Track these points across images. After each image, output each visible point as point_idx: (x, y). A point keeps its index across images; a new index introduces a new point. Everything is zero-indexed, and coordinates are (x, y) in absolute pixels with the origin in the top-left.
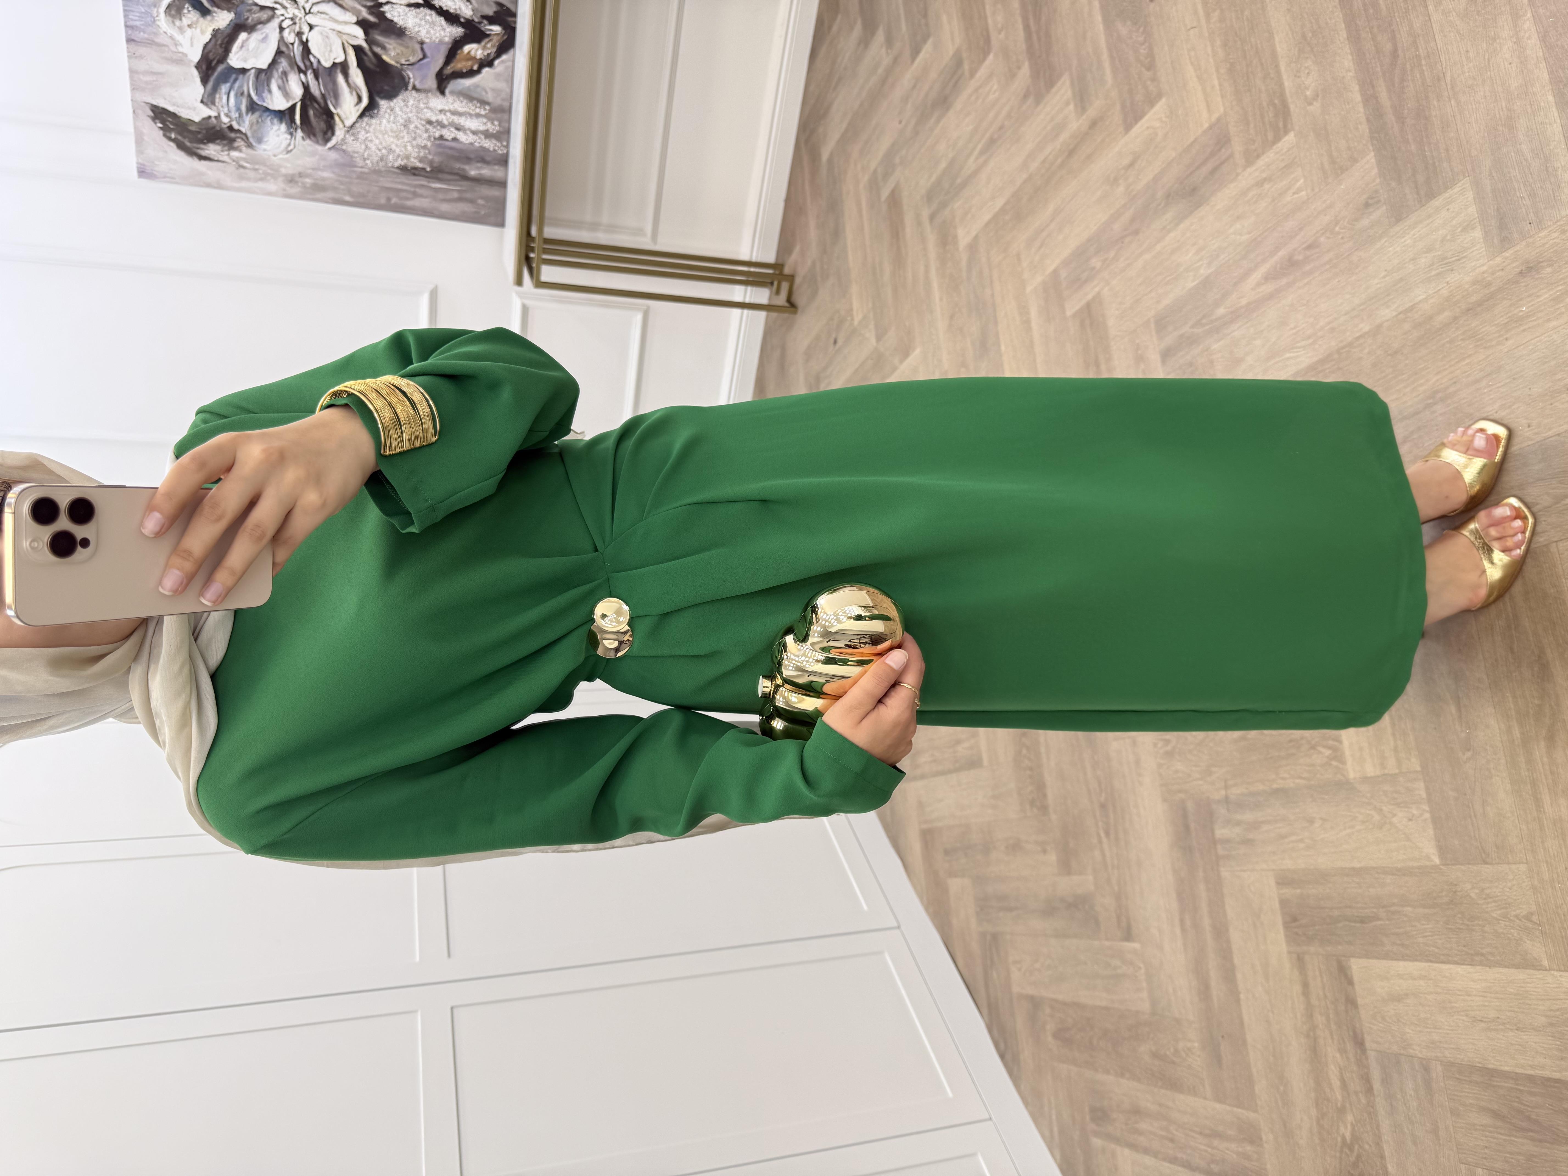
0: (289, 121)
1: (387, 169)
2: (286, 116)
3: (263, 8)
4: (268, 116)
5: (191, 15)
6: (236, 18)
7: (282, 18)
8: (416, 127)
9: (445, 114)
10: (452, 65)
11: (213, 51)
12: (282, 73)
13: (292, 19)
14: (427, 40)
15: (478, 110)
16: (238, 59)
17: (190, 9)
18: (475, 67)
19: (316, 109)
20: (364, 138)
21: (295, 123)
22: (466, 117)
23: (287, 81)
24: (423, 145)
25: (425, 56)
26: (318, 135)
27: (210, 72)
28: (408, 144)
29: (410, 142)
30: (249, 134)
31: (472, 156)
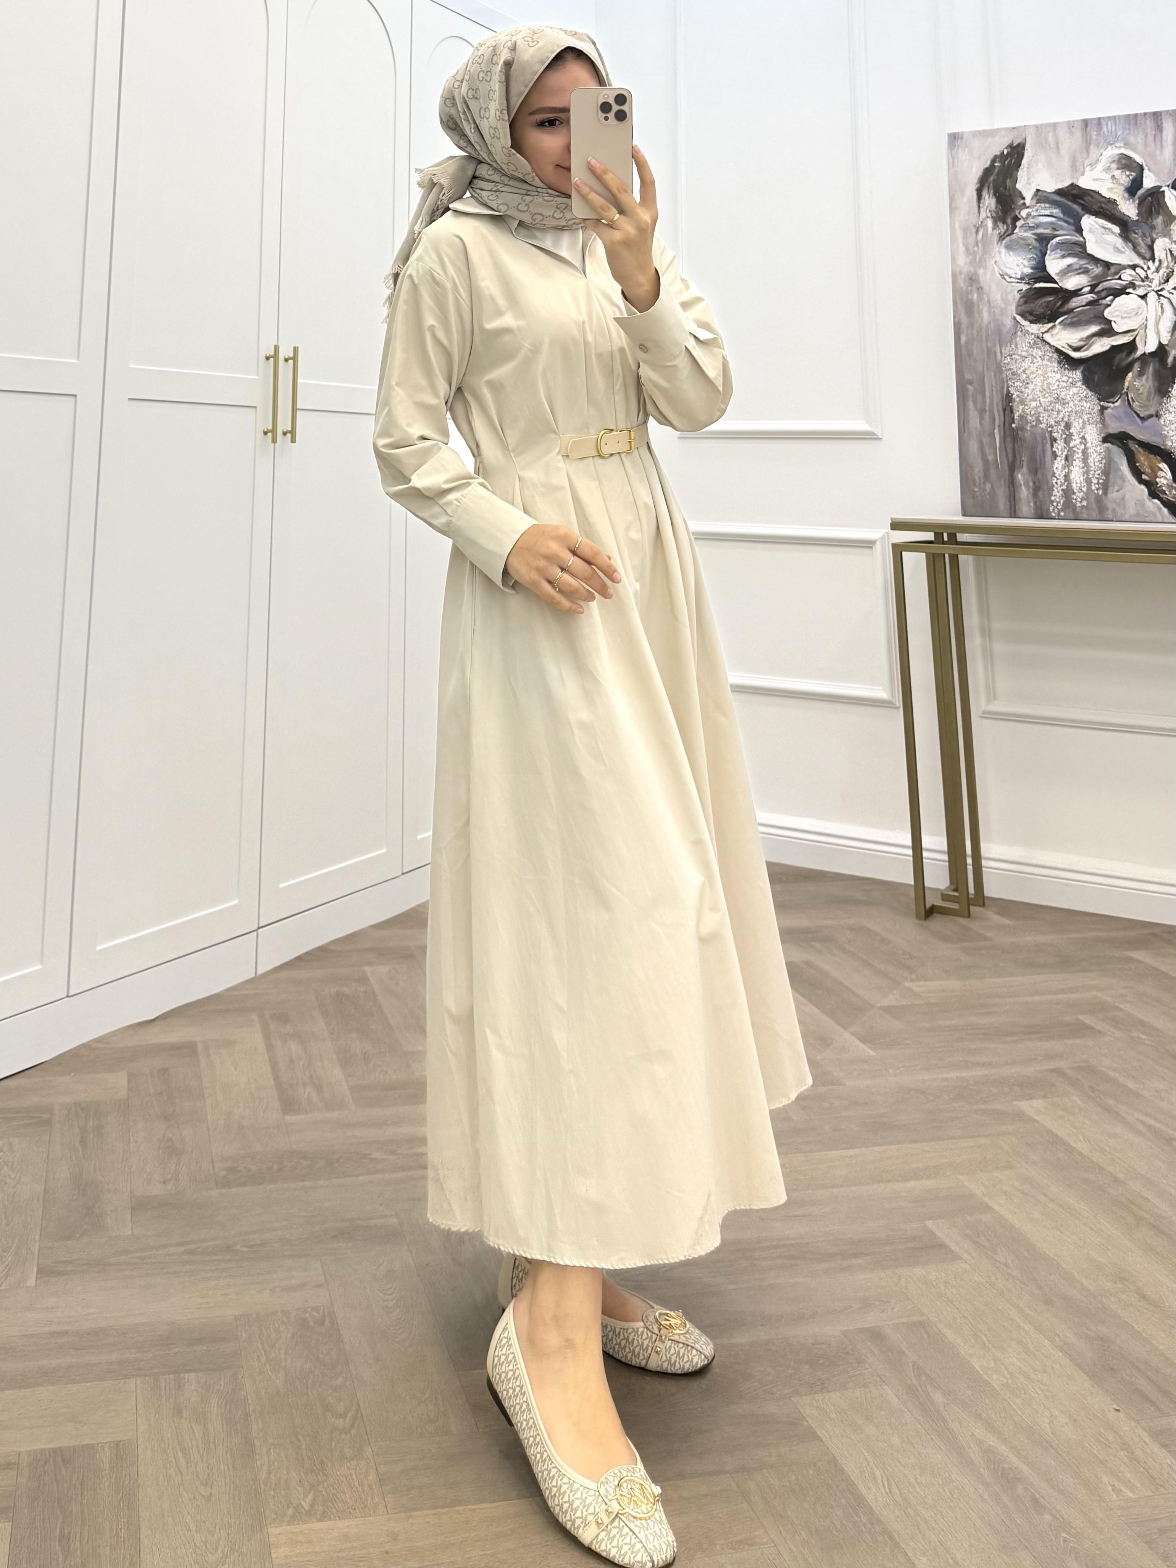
0: (1036, 276)
1: (1005, 380)
2: (1040, 272)
3: (1151, 248)
4: (1037, 255)
5: (1125, 178)
6: (1133, 221)
7: (1146, 268)
8: (1059, 411)
9: (1081, 443)
10: (1140, 450)
11: (1094, 200)
12: (1086, 268)
13: (1147, 277)
14: (1162, 422)
15: (1095, 481)
16: (1090, 224)
17: (1131, 177)
18: (1144, 477)
19: (1055, 304)
20: (1034, 354)
21: (1035, 282)
22: (1083, 468)
23: (1079, 274)
24: (1041, 419)
25: (1143, 419)
26: (1027, 305)
27: (1070, 198)
28: (1038, 403)
29: (1041, 404)
30: (1013, 237)
31: (1040, 475)
